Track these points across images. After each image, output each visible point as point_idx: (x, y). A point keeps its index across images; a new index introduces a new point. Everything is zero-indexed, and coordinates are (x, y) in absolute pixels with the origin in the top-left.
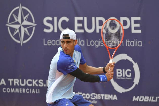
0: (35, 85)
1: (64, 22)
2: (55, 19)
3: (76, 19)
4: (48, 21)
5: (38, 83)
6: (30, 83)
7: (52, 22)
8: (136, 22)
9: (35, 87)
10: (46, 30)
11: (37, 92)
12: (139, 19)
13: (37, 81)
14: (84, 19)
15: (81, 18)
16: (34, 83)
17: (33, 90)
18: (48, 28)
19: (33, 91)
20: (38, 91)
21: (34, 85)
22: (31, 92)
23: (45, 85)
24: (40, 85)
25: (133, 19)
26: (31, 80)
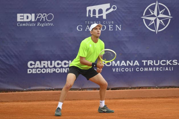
5: (172, 62)
6: (163, 63)
9: (169, 66)
11: (170, 70)
13: (171, 61)
16: (168, 62)
17: (167, 68)
19: (167, 69)
21: (167, 64)
22: (164, 70)
24: (173, 64)
26: (165, 61)
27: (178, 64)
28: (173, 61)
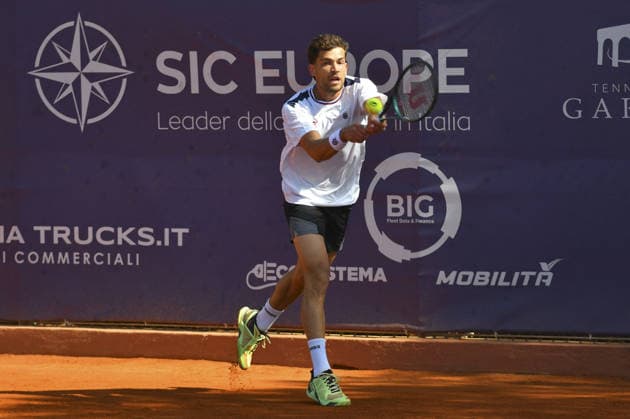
0: (124, 241)
1: (219, 65)
2: (193, 56)
3: (259, 56)
4: (169, 63)
5: (134, 236)
6: (105, 236)
7: (183, 66)
8: (452, 62)
9: (124, 249)
10: (162, 88)
11: (129, 264)
12: (463, 53)
13: (131, 229)
14: (284, 55)
15: (277, 55)
16: (122, 236)
17: (119, 255)
18: (172, 82)
19: (119, 259)
20: (133, 260)
21: (120, 242)
22: (109, 263)
23: (159, 243)
24: (141, 243)
25: (444, 54)
26: (112, 230)
27: (155, 243)
28: (141, 232)
